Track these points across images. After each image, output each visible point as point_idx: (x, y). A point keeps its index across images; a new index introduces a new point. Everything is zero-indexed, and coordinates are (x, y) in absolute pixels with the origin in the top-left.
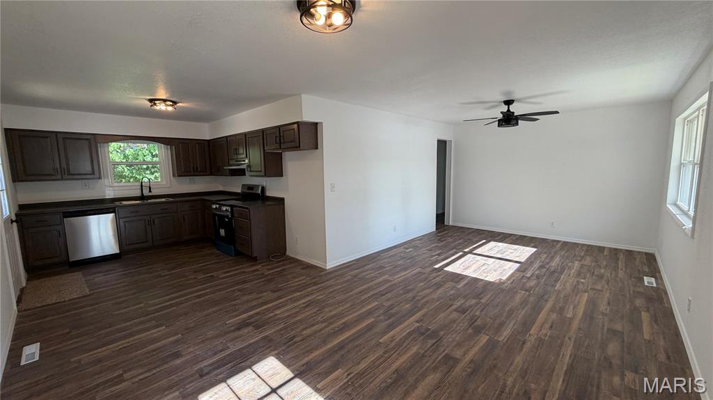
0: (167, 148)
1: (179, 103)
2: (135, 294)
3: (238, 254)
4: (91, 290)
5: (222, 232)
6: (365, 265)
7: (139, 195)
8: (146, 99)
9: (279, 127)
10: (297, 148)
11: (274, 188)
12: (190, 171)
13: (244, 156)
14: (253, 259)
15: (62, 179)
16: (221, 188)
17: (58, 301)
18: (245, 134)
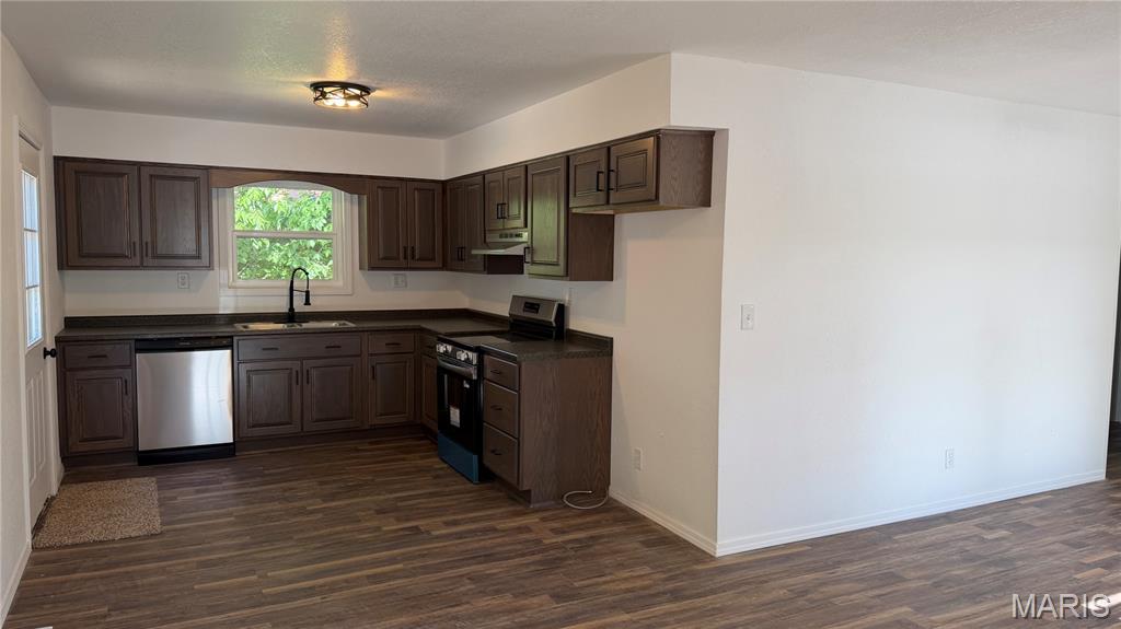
0: (352, 203)
1: (374, 90)
2: (244, 546)
3: (486, 476)
4: (168, 524)
5: (455, 415)
6: (840, 563)
7: (285, 309)
8: (305, 84)
9: (607, 148)
10: (651, 201)
11: (589, 310)
12: (398, 259)
13: (519, 223)
14: (520, 497)
15: (142, 267)
16: (464, 302)
17: (101, 538)
18: (526, 167)
